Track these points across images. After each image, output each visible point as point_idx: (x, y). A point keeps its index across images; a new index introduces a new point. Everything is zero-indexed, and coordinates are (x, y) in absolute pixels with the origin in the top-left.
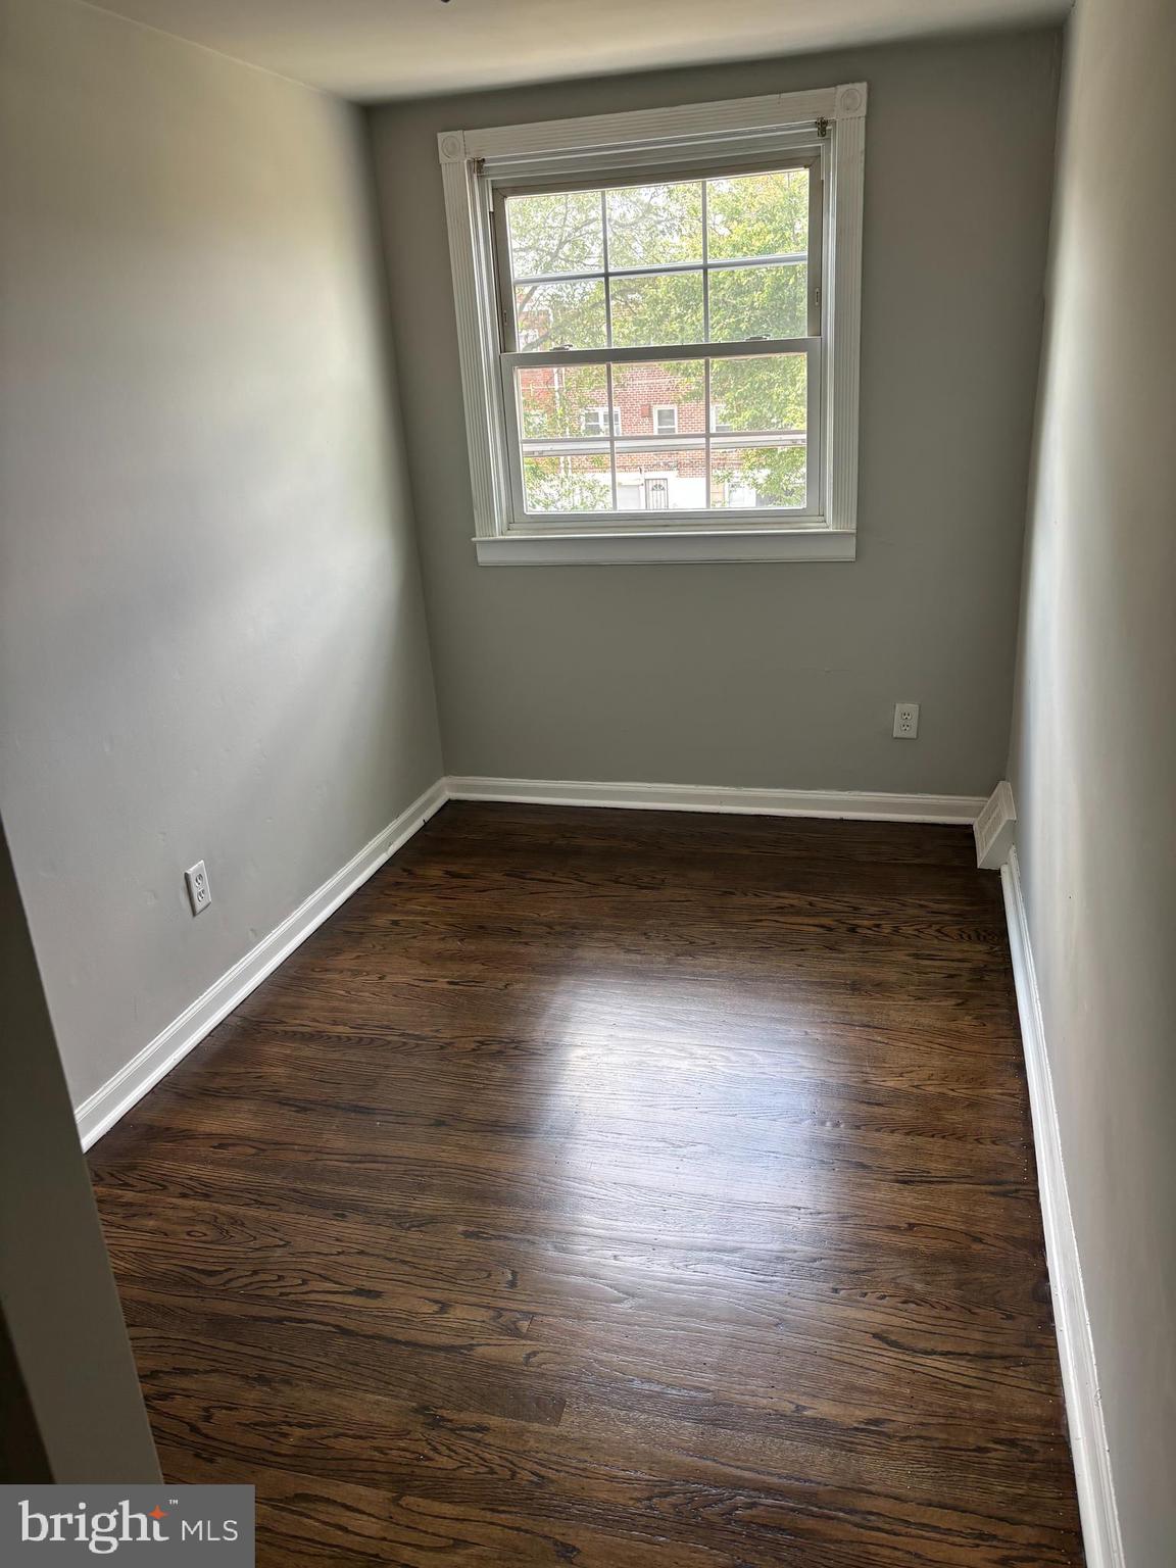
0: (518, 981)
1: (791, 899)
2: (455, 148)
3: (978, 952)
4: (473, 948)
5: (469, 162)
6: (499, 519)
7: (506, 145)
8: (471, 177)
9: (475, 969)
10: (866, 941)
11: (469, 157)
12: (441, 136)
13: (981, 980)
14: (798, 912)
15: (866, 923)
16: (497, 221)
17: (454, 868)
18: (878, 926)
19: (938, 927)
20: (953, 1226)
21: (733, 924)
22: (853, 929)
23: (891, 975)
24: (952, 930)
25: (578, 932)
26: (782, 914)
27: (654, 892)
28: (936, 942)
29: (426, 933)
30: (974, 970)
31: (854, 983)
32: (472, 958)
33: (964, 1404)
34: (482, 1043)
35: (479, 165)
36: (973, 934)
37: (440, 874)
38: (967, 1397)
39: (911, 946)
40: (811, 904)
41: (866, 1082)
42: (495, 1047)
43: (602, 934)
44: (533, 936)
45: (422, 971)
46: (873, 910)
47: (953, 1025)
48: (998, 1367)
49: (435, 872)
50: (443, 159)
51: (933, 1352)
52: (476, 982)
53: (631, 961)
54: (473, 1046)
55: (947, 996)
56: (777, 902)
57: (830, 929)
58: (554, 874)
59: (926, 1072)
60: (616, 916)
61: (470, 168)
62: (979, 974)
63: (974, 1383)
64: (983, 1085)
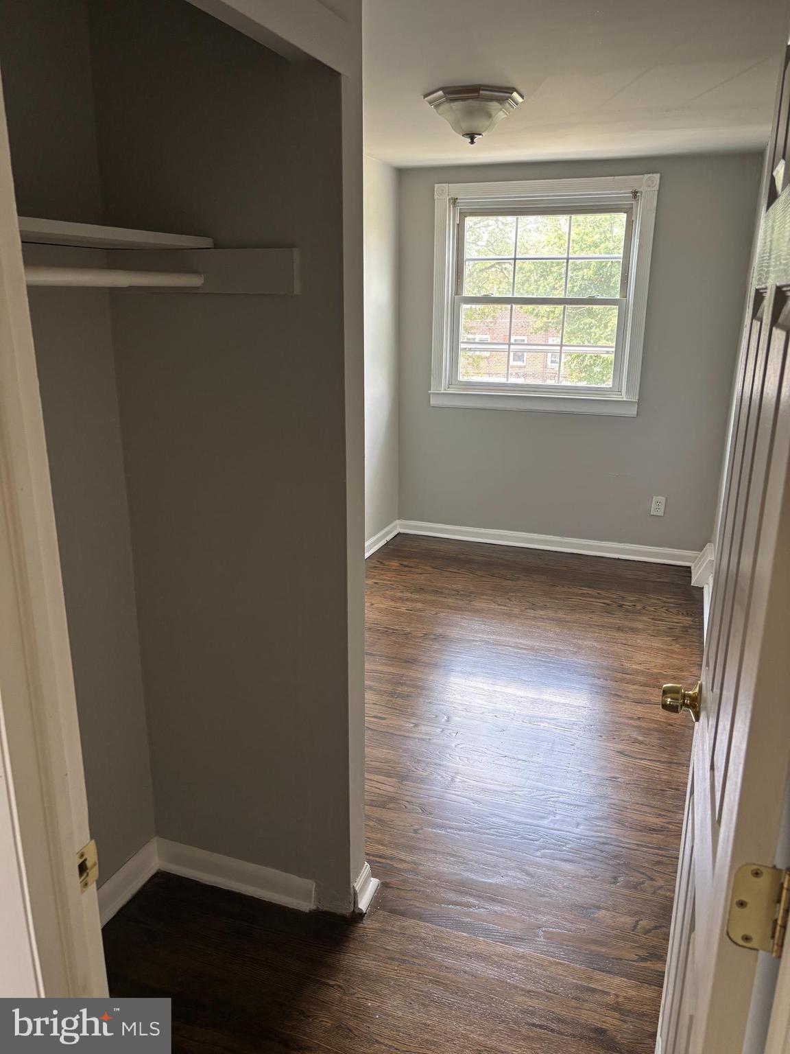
0: (442, 612)
1: (590, 591)
2: (443, 192)
3: (687, 620)
4: (418, 597)
5: (449, 199)
6: (444, 382)
7: (469, 192)
8: (450, 207)
9: (419, 606)
10: (627, 611)
11: (450, 197)
12: (436, 186)
13: (687, 631)
14: (592, 597)
15: (628, 604)
16: (460, 229)
17: (404, 563)
18: (634, 605)
19: (666, 608)
20: (660, 719)
21: (556, 599)
22: (621, 606)
23: (640, 626)
24: (675, 610)
25: (473, 595)
26: (583, 597)
27: (514, 582)
28: (665, 614)
29: (393, 589)
30: (683, 627)
31: (619, 627)
32: (418, 601)
33: (656, 776)
34: (426, 634)
35: (454, 201)
36: (684, 613)
37: (398, 565)
38: (658, 774)
39: (651, 615)
40: (599, 594)
41: (622, 665)
42: (433, 637)
43: (485, 597)
44: (449, 594)
45: (392, 604)
46: (632, 599)
47: (670, 647)
48: (674, 766)
49: (395, 564)
50: (436, 196)
51: (645, 759)
52: (421, 610)
53: (501, 609)
54: (422, 635)
55: (668, 636)
56: (580, 592)
57: (608, 605)
58: (459, 570)
59: (652, 665)
60: (493, 590)
61: (449, 202)
62: (685, 629)
63: (662, 770)
64: (682, 671)
